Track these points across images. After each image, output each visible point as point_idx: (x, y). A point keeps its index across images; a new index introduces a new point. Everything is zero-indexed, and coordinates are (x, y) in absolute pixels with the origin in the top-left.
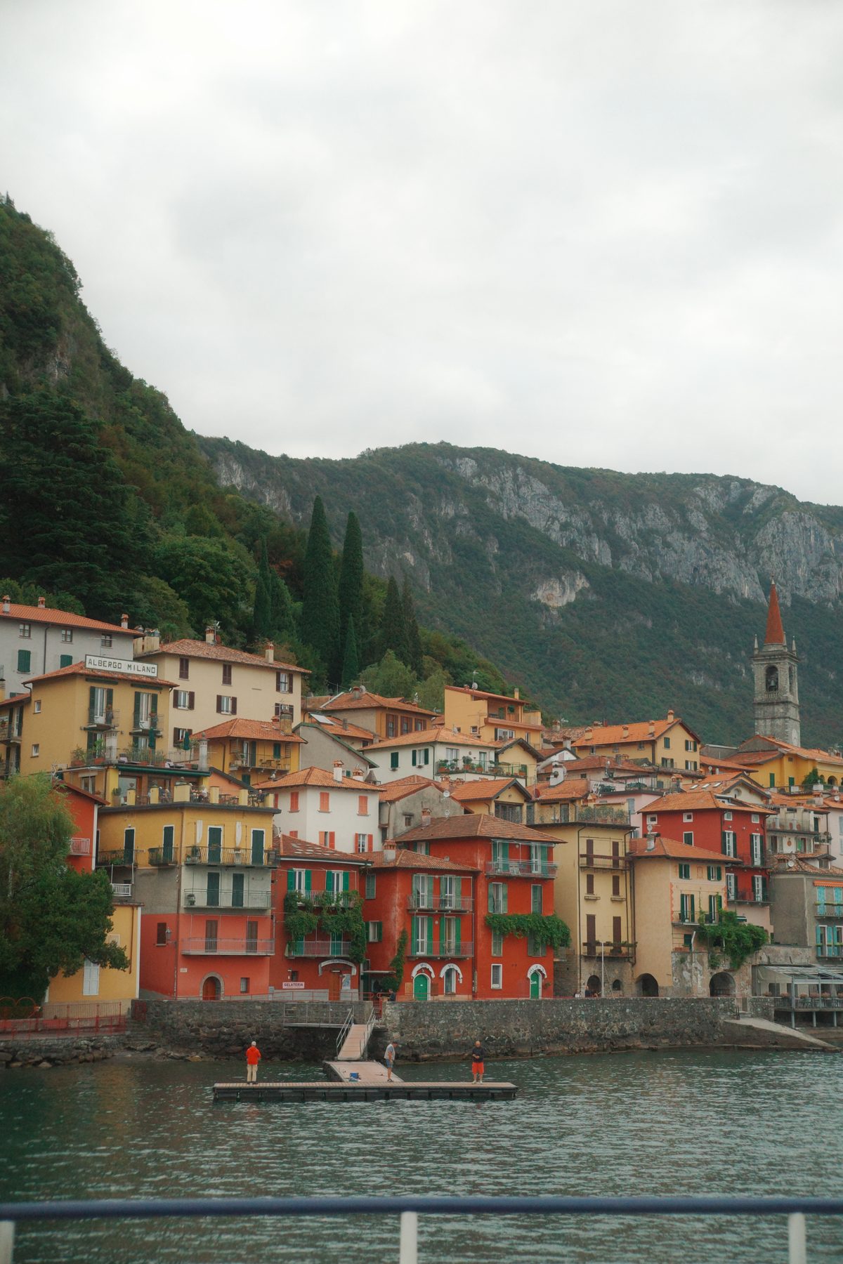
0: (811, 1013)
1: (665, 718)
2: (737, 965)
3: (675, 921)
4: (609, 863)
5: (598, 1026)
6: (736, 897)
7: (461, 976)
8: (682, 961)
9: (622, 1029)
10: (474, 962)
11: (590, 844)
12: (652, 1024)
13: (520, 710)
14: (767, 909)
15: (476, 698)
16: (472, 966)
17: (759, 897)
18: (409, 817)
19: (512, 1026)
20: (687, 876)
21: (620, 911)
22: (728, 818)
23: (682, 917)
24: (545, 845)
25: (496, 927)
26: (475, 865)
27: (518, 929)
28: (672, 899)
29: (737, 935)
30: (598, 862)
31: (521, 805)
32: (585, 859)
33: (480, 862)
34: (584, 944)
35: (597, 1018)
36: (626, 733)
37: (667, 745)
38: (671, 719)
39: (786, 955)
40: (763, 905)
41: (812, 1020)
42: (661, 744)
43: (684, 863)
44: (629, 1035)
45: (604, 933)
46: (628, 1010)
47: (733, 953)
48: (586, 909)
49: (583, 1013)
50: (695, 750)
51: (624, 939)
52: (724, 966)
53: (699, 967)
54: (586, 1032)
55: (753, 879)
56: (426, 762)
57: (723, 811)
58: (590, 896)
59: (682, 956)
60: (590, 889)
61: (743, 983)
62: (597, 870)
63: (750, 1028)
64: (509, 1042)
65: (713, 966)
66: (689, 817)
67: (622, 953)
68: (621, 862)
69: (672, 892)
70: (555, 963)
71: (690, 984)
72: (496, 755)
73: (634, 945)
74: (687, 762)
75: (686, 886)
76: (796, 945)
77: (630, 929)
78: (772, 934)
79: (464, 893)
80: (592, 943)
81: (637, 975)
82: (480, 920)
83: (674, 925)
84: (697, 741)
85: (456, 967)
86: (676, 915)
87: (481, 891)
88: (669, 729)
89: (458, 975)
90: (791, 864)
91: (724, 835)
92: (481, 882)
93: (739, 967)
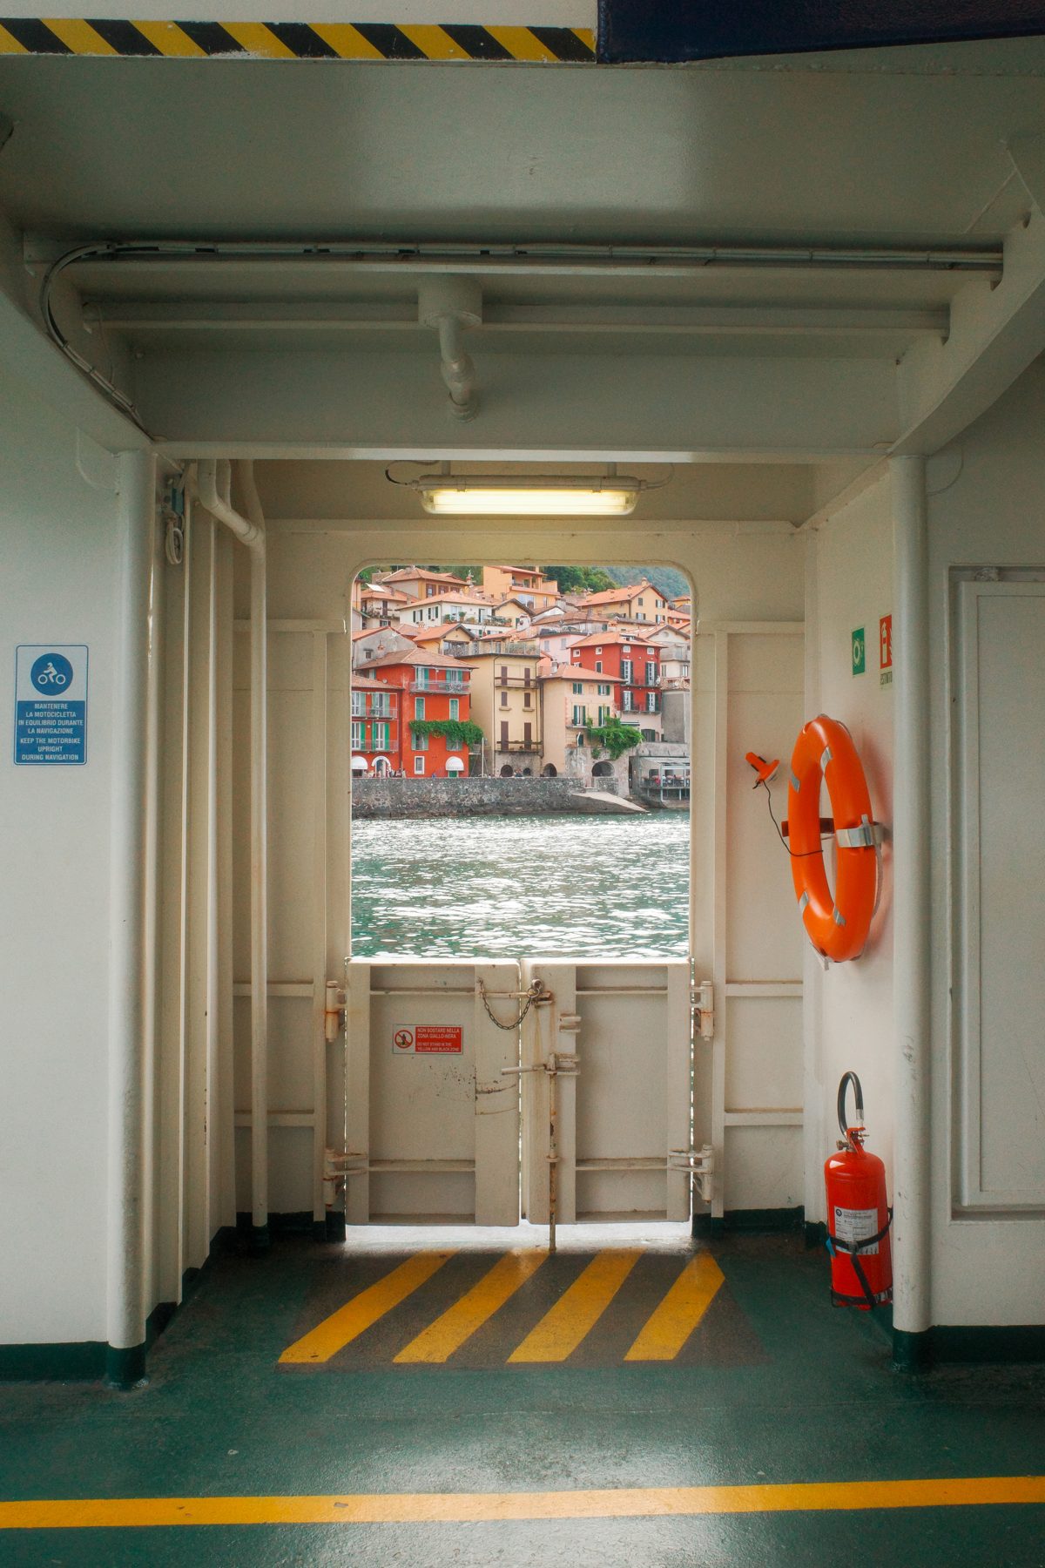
0: (678, 790)
1: (641, 584)
2: (616, 755)
3: (569, 725)
4: (522, 684)
5: (457, 798)
6: (632, 708)
7: (390, 765)
8: (571, 753)
9: (481, 801)
10: (400, 754)
11: (504, 670)
12: (508, 797)
13: (540, 581)
14: (659, 717)
15: (505, 572)
16: (399, 758)
17: (652, 708)
18: (369, 652)
19: (373, 797)
20: (580, 692)
21: (532, 718)
22: (627, 650)
23: (574, 722)
24: (462, 670)
25: (418, 730)
26: (401, 685)
27: (436, 731)
28: (566, 709)
29: (615, 735)
30: (510, 683)
31: (468, 643)
32: (500, 680)
33: (405, 682)
34: (498, 742)
35: (457, 792)
36: (613, 595)
37: (641, 602)
38: (644, 584)
39: (665, 749)
40: (655, 714)
41: (678, 795)
42: (635, 603)
43: (577, 683)
44: (486, 804)
45: (516, 734)
46: (486, 787)
47: (611, 747)
48: (500, 717)
49: (444, 788)
50: (664, 607)
51: (534, 739)
52: (604, 756)
53: (583, 757)
54: (446, 802)
55: (648, 695)
56: (437, 617)
57: (622, 645)
58: (504, 708)
59: (572, 749)
60: (504, 702)
61: (621, 769)
62: (510, 688)
63: (589, 799)
64: (369, 808)
65: (595, 756)
66: (578, 653)
67: (530, 748)
68: (532, 683)
69: (566, 704)
70: (470, 756)
71: (575, 771)
72: (493, 611)
73: (541, 743)
74: (657, 616)
75: (578, 700)
76: (677, 742)
77: (539, 732)
78: (663, 735)
79: (392, 704)
80: (504, 742)
81: (545, 764)
82: (404, 725)
83: (567, 728)
84: (665, 600)
85: (385, 759)
86: (570, 720)
87: (406, 704)
88: (642, 592)
89: (387, 764)
90: (676, 684)
91: (622, 663)
92: (406, 697)
93: (617, 757)
